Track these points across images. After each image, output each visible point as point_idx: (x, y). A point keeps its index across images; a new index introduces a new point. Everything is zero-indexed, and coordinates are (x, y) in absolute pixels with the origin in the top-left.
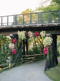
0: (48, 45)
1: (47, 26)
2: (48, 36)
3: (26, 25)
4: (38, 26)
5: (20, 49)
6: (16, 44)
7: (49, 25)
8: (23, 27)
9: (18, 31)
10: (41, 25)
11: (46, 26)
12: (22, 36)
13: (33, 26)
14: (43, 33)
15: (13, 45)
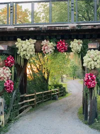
0: (95, 68)
1: (90, 27)
2: (94, 49)
3: (40, 26)
4: (68, 28)
5: (17, 82)
6: (13, 68)
7: (95, 26)
8: (32, 29)
9: (18, 39)
10: (75, 25)
11: (88, 27)
12: (28, 49)
13: (57, 28)
14: (77, 45)
15: (7, 71)
